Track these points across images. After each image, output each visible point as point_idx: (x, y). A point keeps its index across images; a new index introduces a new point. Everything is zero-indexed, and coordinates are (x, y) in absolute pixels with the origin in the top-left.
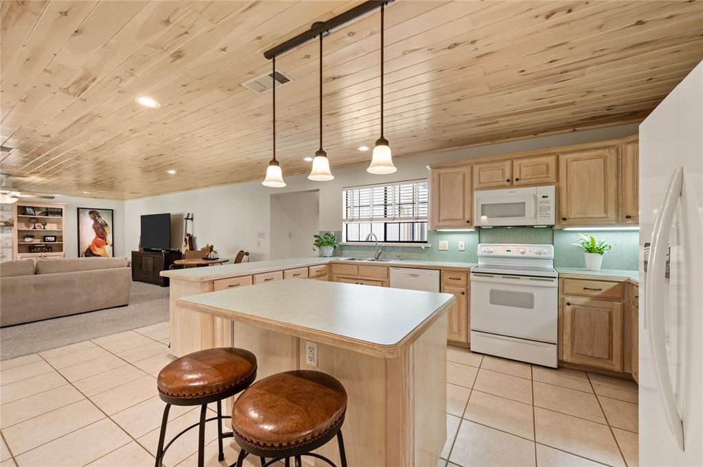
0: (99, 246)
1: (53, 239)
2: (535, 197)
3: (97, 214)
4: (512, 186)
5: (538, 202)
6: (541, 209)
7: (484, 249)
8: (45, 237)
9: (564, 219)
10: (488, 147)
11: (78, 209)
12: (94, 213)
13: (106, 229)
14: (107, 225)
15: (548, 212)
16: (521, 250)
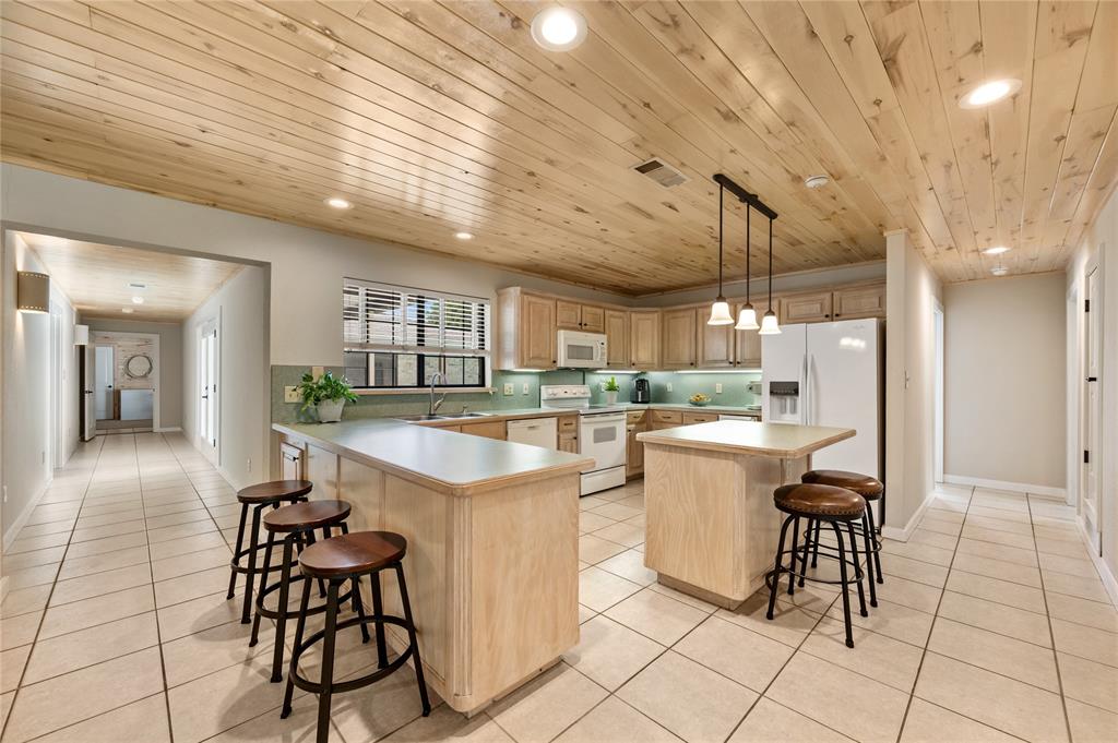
4: (581, 330)
7: (550, 391)
10: (569, 287)
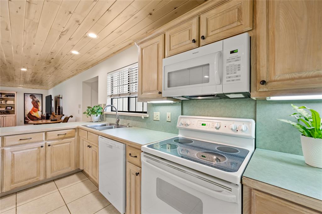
0: (35, 112)
1: (11, 108)
2: (221, 54)
3: (34, 96)
5: (225, 61)
6: (227, 70)
8: (6, 107)
9: (263, 82)
11: (24, 94)
12: (32, 96)
13: (39, 103)
14: (39, 101)
15: (238, 73)
16: (216, 125)
